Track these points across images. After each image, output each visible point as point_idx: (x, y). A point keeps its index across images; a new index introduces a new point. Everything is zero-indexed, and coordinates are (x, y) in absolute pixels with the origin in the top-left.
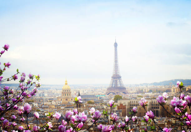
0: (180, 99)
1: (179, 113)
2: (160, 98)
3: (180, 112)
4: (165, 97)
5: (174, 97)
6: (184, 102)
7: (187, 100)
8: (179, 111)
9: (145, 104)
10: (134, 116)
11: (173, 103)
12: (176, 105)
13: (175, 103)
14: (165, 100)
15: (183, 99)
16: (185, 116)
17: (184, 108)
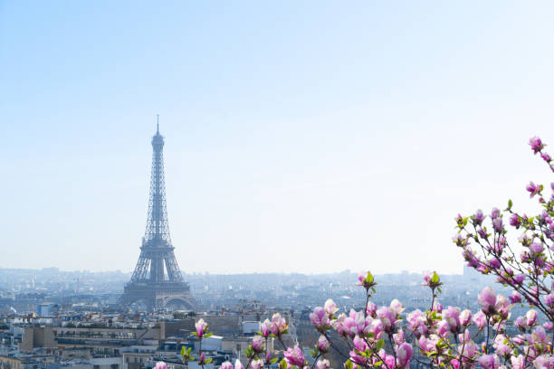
0: (366, 315)
1: (364, 351)
2: (317, 313)
3: (367, 347)
4: (329, 310)
5: (353, 312)
6: (376, 323)
7: (382, 319)
8: (365, 347)
9: (281, 329)
10: (256, 360)
11: (350, 326)
12: (356, 332)
13: (355, 325)
14: (330, 318)
15: (374, 315)
16: (379, 359)
17: (375, 339)
